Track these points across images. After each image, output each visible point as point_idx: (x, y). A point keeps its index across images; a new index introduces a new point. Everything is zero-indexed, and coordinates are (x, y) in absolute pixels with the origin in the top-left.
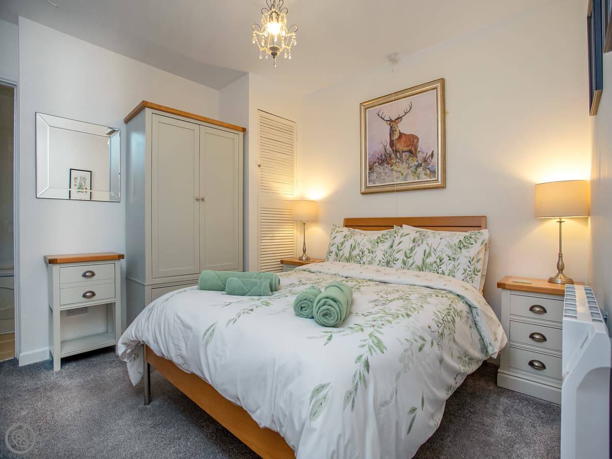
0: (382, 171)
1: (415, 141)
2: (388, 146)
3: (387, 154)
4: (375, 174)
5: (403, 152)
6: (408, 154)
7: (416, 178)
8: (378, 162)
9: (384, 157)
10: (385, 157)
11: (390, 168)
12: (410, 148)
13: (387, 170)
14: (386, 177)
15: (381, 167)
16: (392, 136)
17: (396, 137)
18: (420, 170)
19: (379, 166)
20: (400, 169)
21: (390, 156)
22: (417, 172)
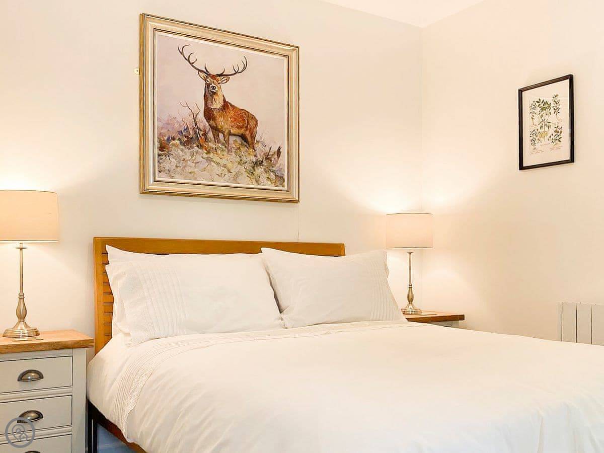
0: (188, 157)
1: (252, 123)
2: (201, 117)
3: (199, 129)
4: (173, 160)
5: (230, 134)
6: (239, 140)
7: (254, 181)
8: (179, 139)
9: (192, 133)
10: (195, 133)
11: (205, 156)
12: (242, 131)
13: (198, 158)
14: (196, 170)
15: (186, 150)
16: (209, 101)
17: (217, 105)
18: (259, 170)
19: (182, 147)
20: (224, 162)
21: (205, 134)
22: (255, 173)
